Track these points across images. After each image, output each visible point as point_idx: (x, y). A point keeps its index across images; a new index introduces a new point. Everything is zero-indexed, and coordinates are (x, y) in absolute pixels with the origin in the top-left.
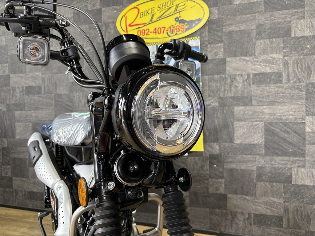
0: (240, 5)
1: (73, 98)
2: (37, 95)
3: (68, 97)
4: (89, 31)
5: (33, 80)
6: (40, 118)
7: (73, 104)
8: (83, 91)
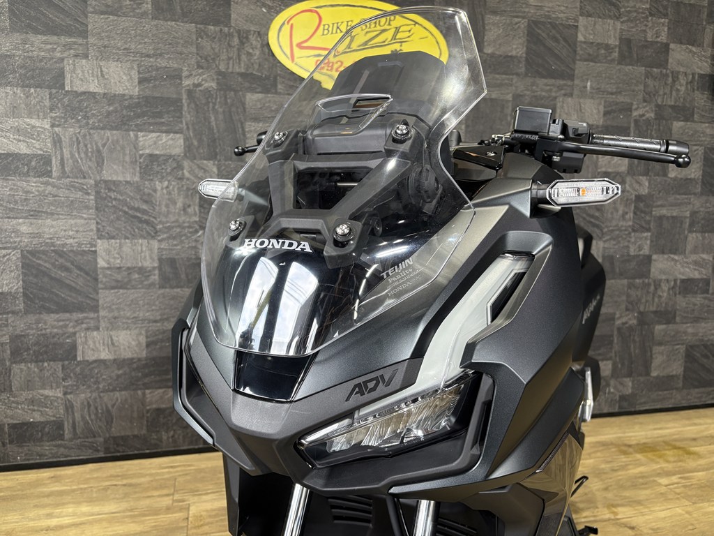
0: (492, 55)
1: (151, 191)
2: (35, 180)
3: (138, 189)
4: (197, 39)
5: (22, 138)
6: (48, 238)
7: (153, 207)
8: (180, 179)
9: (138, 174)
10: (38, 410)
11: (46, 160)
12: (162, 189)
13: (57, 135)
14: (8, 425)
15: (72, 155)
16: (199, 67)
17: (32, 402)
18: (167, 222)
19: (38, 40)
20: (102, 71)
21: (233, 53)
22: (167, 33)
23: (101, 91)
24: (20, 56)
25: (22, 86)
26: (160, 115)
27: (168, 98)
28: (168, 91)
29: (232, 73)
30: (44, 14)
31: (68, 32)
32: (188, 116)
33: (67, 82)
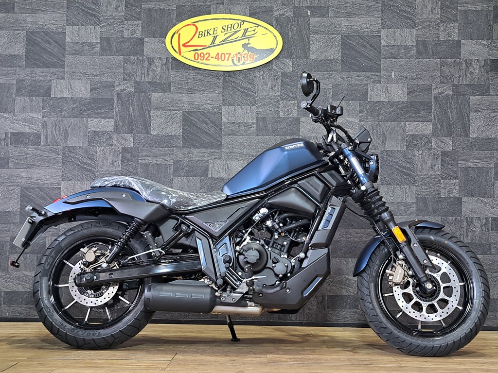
0: (316, 60)
1: (94, 153)
2: (31, 147)
3: (86, 152)
4: (124, 64)
5: (27, 124)
6: (35, 180)
7: (94, 162)
8: (111, 145)
9: (87, 143)
10: (21, 284)
11: (38, 136)
12: (100, 151)
13: (45, 122)
14: (4, 292)
15: (52, 133)
16: (125, 79)
17: (18, 278)
18: (102, 171)
19: (38, 71)
20: (71, 86)
21: (145, 71)
22: (108, 62)
23: (70, 96)
24: (29, 80)
25: (29, 96)
26: (101, 108)
27: (106, 99)
28: (106, 94)
29: (144, 82)
30: (43, 57)
31: (54, 66)
32: (117, 108)
33: (52, 92)
